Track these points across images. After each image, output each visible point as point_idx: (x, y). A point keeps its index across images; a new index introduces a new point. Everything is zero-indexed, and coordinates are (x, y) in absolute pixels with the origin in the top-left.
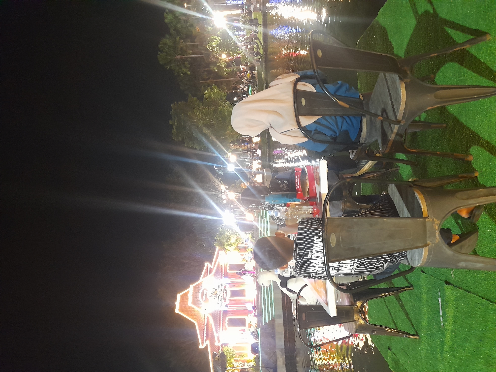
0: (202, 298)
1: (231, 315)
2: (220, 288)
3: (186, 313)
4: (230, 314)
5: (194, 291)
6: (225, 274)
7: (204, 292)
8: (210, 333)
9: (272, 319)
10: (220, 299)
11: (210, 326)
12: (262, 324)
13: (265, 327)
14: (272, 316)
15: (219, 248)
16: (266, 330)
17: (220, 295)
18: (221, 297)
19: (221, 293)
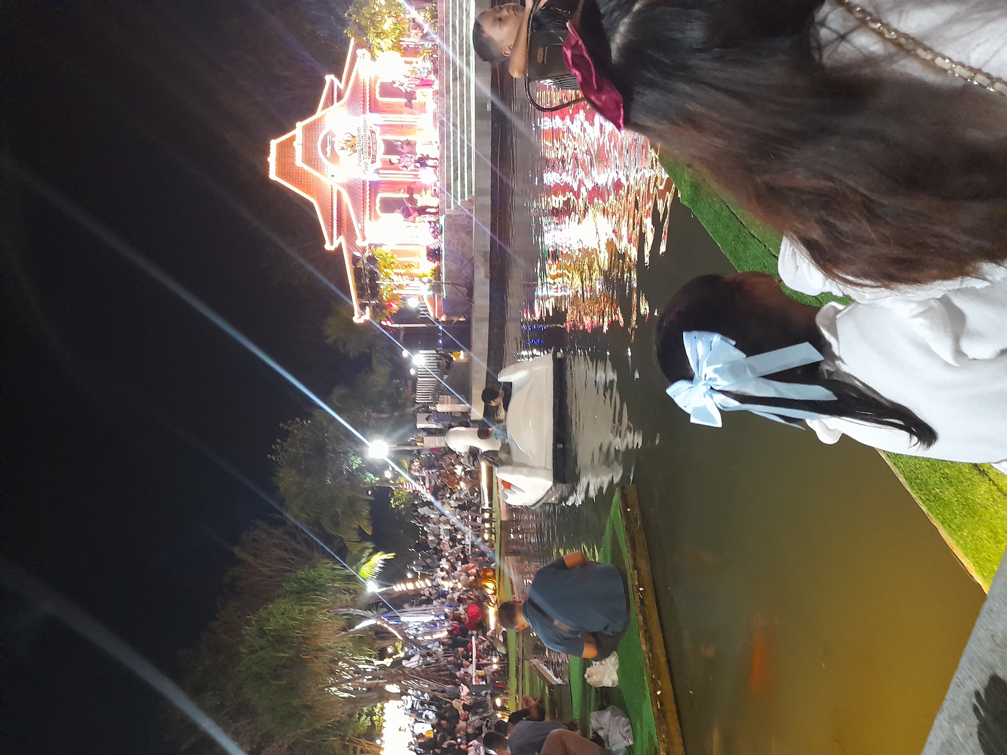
0: (325, 153)
1: (388, 189)
2: (362, 133)
3: (294, 182)
4: (384, 188)
5: (306, 136)
6: (373, 104)
7: (328, 140)
8: (345, 221)
9: (470, 198)
10: (362, 155)
11: (344, 209)
12: (449, 207)
13: (455, 214)
14: (470, 192)
15: (356, 42)
16: (457, 220)
17: (362, 149)
18: (364, 152)
19: (364, 145)
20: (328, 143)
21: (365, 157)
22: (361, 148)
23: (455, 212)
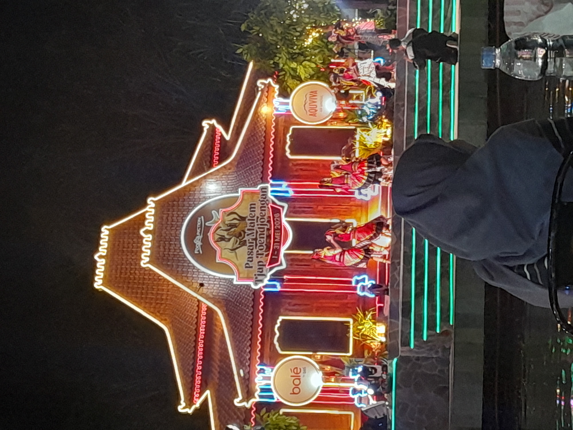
1: (295, 308)
2: (258, 212)
3: (133, 293)
4: (289, 304)
5: (162, 218)
6: (279, 164)
7: (199, 224)
8: (216, 364)
9: (445, 328)
10: (255, 251)
11: (217, 341)
12: (406, 343)
13: (416, 355)
14: (445, 318)
15: (256, 68)
16: (420, 367)
17: (256, 239)
18: (259, 245)
19: (259, 233)
20: (199, 231)
21: (260, 252)
22: (254, 237)
23: (417, 353)
